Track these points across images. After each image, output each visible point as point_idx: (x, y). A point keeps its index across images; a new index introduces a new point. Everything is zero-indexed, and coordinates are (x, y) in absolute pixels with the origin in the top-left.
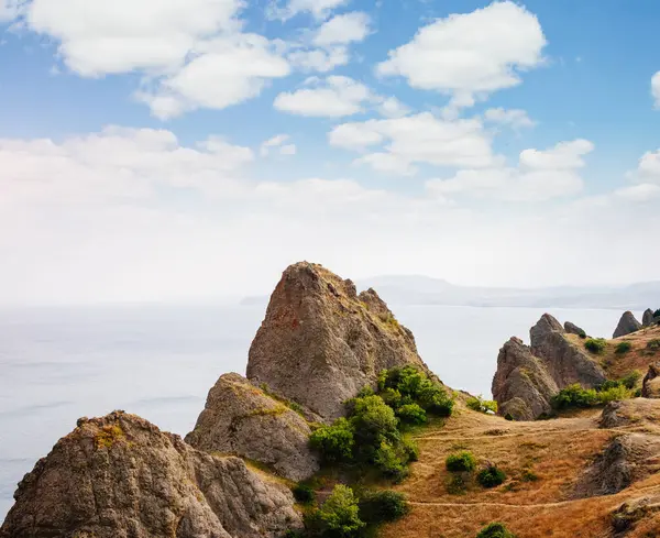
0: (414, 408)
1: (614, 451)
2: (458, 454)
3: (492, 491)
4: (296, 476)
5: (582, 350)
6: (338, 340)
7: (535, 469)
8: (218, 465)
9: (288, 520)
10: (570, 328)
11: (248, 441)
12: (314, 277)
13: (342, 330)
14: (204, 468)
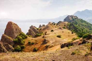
0: (24, 37)
1: (45, 40)
2: (29, 41)
3: (33, 45)
4: (12, 45)
5: (36, 29)
6: (15, 30)
7: (37, 43)
8: (5, 44)
9: (13, 49)
10: (34, 27)
11: (7, 41)
12: (12, 23)
13: (15, 29)
14: (4, 44)
